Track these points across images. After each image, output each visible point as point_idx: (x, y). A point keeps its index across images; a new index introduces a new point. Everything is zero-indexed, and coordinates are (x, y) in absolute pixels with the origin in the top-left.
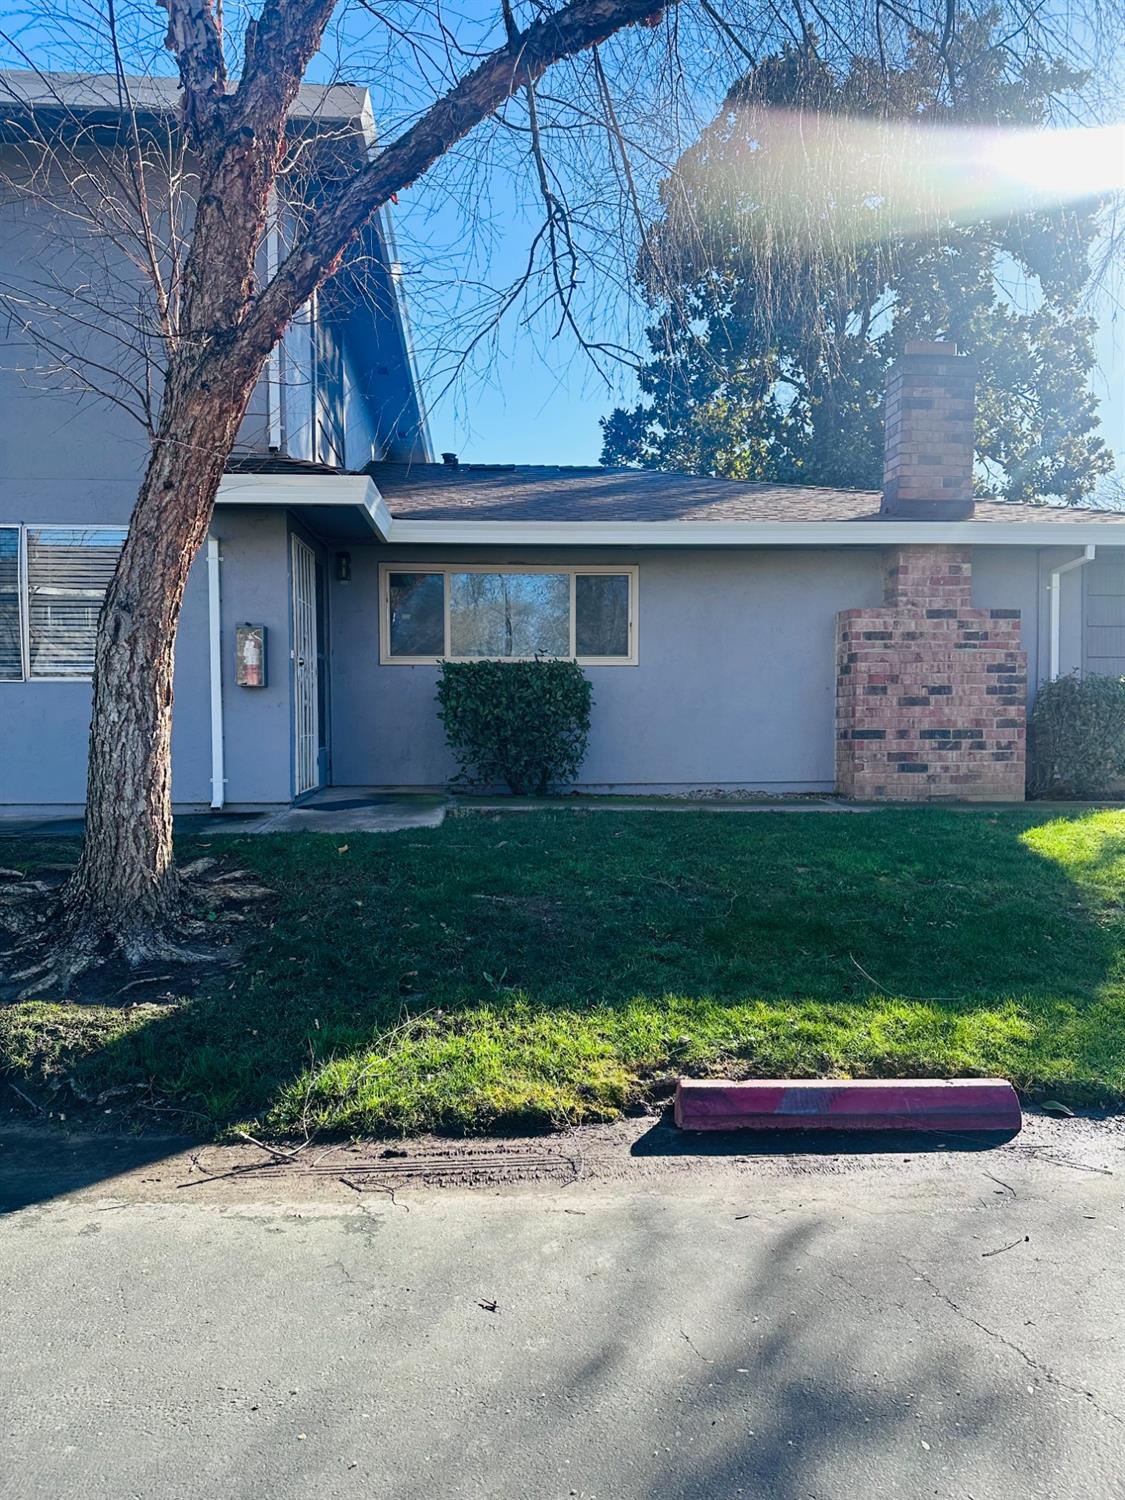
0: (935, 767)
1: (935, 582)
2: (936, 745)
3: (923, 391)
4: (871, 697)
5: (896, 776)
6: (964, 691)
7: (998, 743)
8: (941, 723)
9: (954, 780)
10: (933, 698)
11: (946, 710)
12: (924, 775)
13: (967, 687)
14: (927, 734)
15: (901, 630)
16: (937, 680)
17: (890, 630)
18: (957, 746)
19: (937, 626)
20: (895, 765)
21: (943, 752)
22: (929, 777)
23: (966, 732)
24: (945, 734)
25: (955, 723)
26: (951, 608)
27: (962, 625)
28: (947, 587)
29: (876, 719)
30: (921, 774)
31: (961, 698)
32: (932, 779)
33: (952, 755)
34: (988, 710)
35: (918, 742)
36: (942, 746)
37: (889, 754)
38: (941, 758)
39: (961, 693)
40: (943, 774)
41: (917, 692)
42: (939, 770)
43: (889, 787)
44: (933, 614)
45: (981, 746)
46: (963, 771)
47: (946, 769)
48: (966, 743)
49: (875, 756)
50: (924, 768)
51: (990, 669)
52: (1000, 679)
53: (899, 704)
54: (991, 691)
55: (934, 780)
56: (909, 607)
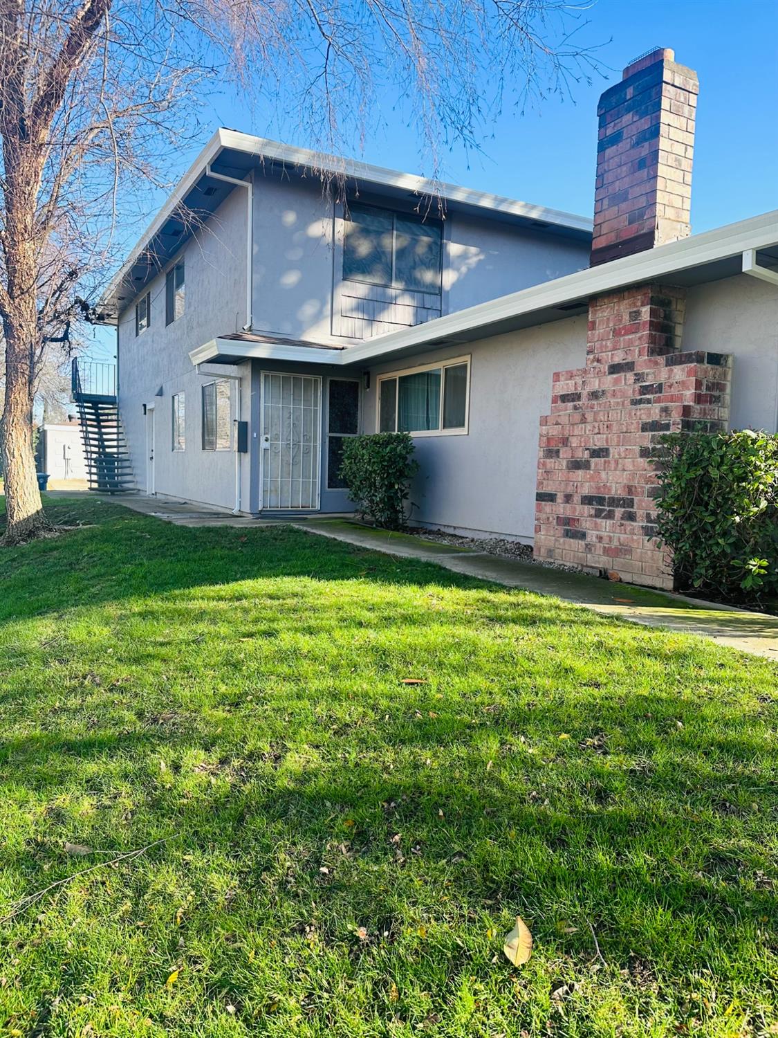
0: (592, 537)
1: (617, 333)
2: (593, 512)
3: (615, 125)
4: (548, 460)
5: (562, 540)
6: (619, 455)
7: (648, 515)
8: (598, 488)
9: (607, 551)
10: (593, 461)
11: (603, 475)
12: (582, 543)
13: (622, 449)
14: (587, 500)
15: (588, 389)
16: (598, 442)
17: (579, 390)
18: (610, 516)
19: (617, 382)
20: (561, 529)
21: (599, 520)
22: (587, 545)
23: (619, 500)
24: (601, 500)
25: (610, 490)
26: (629, 359)
27: (639, 377)
28: (627, 337)
29: (551, 482)
30: (580, 542)
31: (617, 462)
32: (588, 547)
33: (606, 524)
34: (641, 476)
35: (579, 508)
36: (598, 514)
37: (558, 517)
38: (596, 527)
39: (617, 456)
40: (598, 545)
41: (581, 456)
42: (594, 539)
43: (557, 551)
44: (614, 369)
45: (631, 517)
46: (615, 543)
47: (600, 538)
48: (619, 512)
49: (548, 518)
50: (583, 536)
51: (646, 427)
52: (653, 439)
53: (568, 467)
54: (644, 453)
55: (590, 550)
56: (595, 364)
